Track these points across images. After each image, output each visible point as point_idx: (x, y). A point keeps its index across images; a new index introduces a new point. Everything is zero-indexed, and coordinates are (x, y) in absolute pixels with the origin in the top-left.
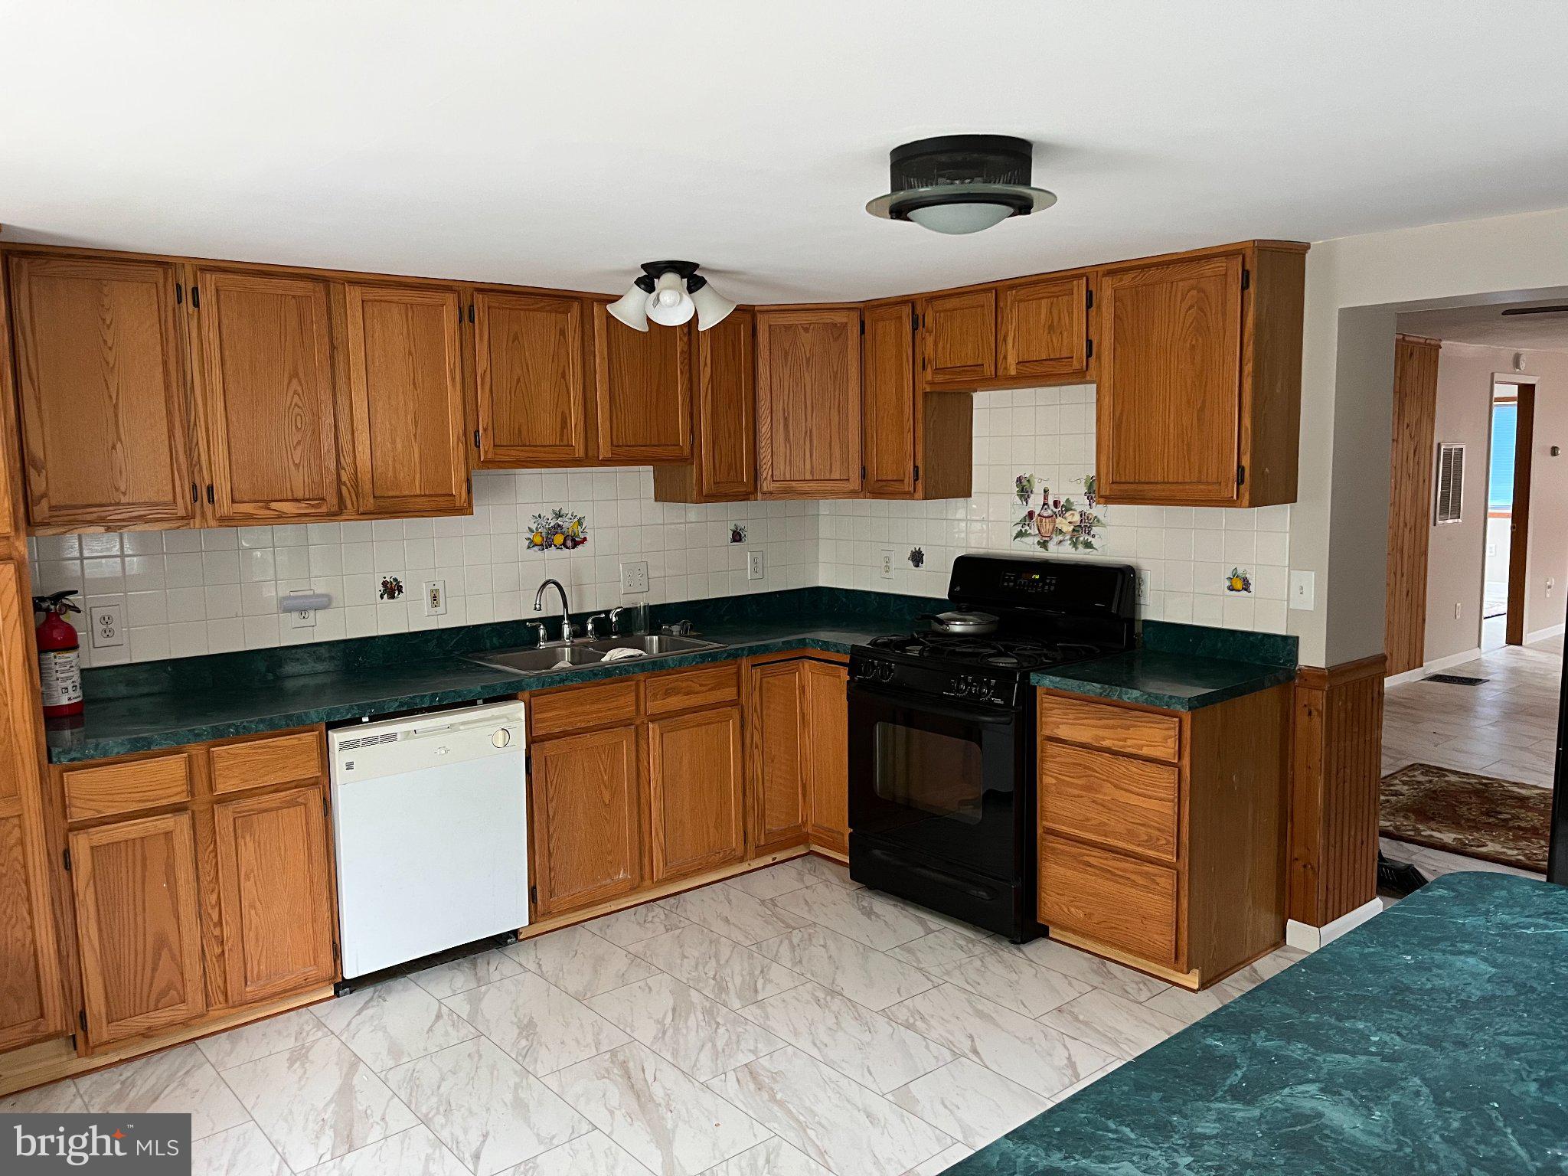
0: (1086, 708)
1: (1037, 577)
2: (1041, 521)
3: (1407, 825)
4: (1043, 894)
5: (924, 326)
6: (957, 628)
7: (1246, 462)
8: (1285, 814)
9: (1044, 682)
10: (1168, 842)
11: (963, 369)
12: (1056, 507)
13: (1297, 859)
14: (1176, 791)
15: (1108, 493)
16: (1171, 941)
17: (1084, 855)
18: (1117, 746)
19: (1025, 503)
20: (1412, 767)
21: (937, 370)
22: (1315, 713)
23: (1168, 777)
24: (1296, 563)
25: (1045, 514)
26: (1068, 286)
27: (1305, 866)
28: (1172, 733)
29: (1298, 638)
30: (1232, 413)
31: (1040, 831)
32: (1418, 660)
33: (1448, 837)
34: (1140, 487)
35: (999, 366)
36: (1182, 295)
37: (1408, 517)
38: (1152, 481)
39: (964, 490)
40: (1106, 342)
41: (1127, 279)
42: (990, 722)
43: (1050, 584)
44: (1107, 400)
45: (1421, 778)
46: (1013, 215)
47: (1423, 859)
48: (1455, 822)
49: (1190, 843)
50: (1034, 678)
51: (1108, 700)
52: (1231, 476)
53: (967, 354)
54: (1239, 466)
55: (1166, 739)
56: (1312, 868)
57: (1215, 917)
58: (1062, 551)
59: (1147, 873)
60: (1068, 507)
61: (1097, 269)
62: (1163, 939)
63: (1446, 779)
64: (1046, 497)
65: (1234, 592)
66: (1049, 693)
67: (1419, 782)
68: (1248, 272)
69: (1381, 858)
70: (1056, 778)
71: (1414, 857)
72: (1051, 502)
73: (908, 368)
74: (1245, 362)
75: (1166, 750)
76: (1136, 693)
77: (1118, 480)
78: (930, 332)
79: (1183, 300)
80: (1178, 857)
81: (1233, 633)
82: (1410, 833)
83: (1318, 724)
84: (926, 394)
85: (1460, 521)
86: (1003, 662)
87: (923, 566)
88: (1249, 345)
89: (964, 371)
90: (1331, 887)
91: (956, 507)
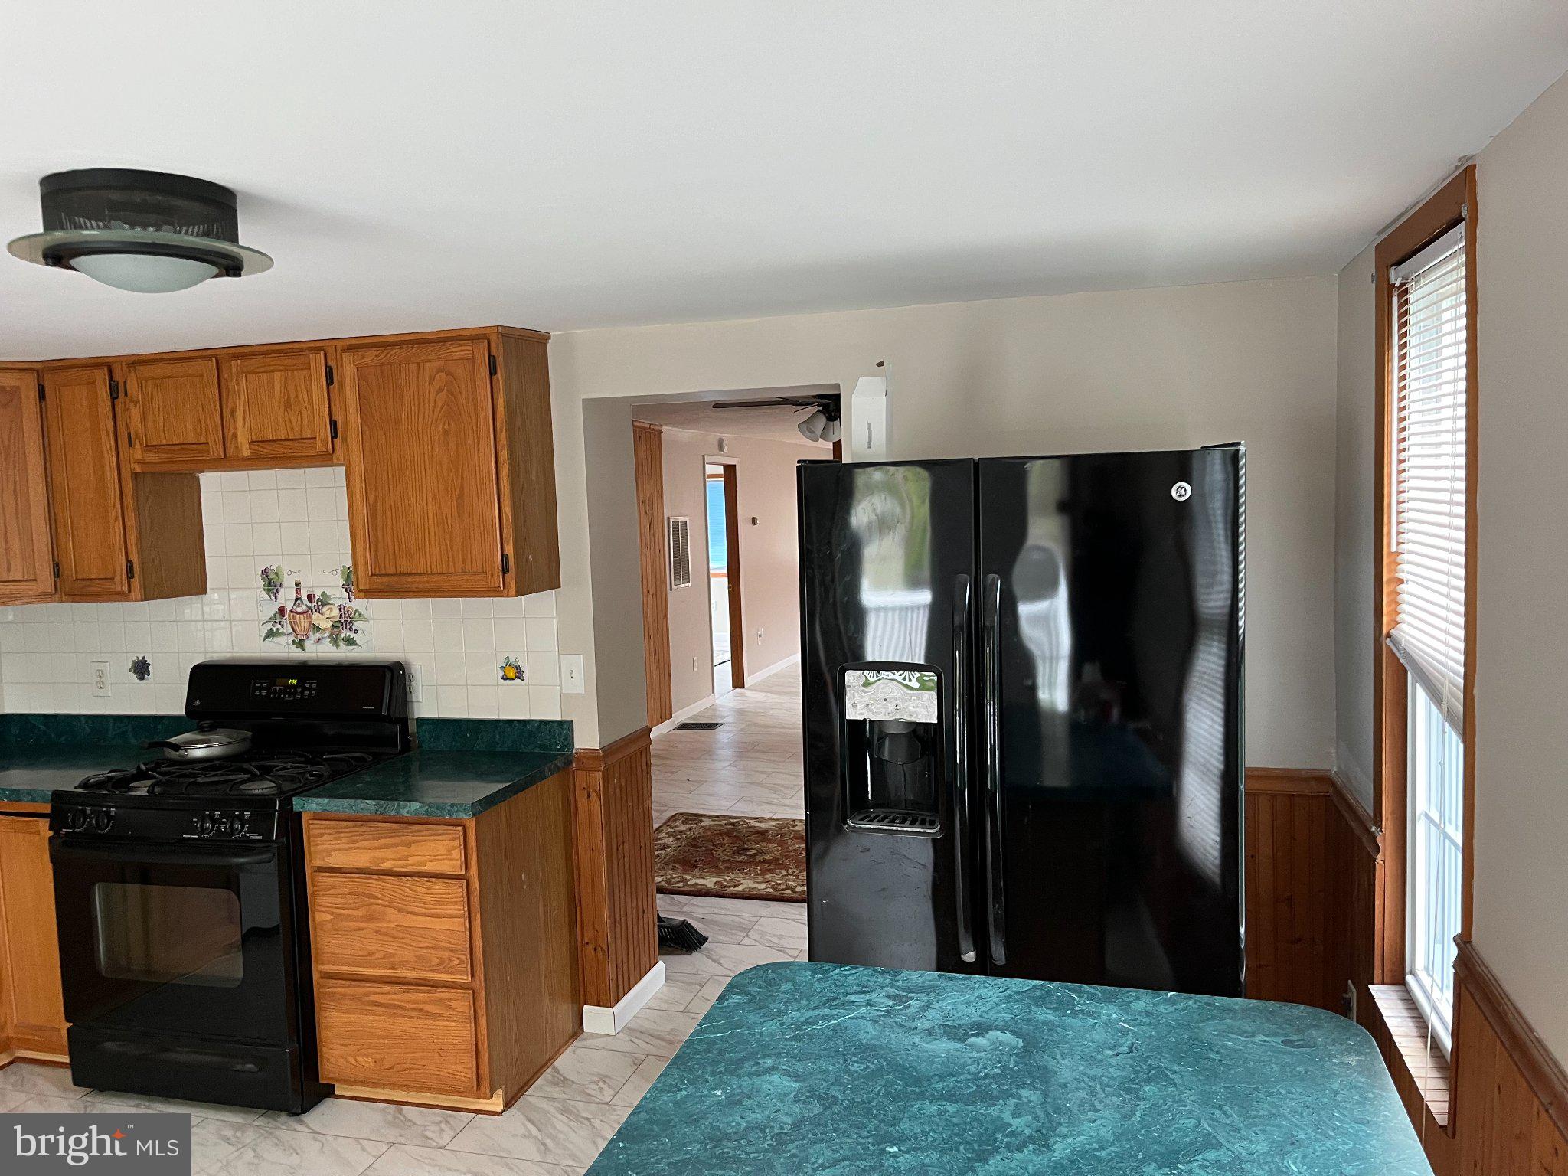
0: (362, 829)
1: (295, 682)
2: (294, 618)
3: (673, 876)
4: (325, 1050)
5: (126, 394)
6: (198, 752)
7: (510, 550)
8: (573, 901)
9: (309, 806)
10: (462, 962)
11: (184, 447)
12: (311, 602)
13: (587, 943)
14: (466, 906)
15: (367, 587)
16: (471, 1068)
17: (369, 994)
18: (398, 866)
19: (273, 598)
20: (674, 818)
21: (149, 447)
22: (593, 794)
23: (457, 890)
24: (564, 649)
25: (299, 610)
26: (303, 360)
27: (595, 949)
28: (456, 843)
29: (572, 721)
30: (492, 503)
31: (315, 976)
32: (668, 713)
33: (709, 882)
34: (404, 579)
35: (228, 445)
36: (430, 375)
37: (650, 586)
38: (415, 571)
39: (199, 587)
40: (351, 421)
41: (370, 356)
42: (247, 863)
43: (310, 689)
44: (359, 484)
45: (683, 828)
46: (216, 276)
47: (694, 909)
48: (712, 864)
49: (484, 956)
50: (297, 803)
51: (384, 817)
52: (496, 565)
53: (186, 431)
54: (503, 555)
55: (450, 850)
56: (602, 949)
57: (515, 1028)
58: (322, 651)
59: (440, 1000)
60: (324, 602)
61: (337, 342)
62: (462, 1068)
63: (703, 824)
64: (298, 591)
65: (508, 681)
66: (317, 817)
67: (681, 832)
68: (494, 357)
69: (660, 920)
70: (332, 913)
71: (685, 909)
72: (304, 597)
73: (108, 444)
74: (500, 448)
75: (452, 863)
76: (415, 806)
77: (377, 573)
78: (135, 403)
79: (430, 383)
80: (472, 976)
81: (510, 723)
82: (678, 885)
83: (597, 804)
84: (135, 475)
85: (690, 585)
86: (261, 788)
87: (150, 678)
88: (502, 432)
89: (183, 449)
90: (619, 963)
91: (189, 607)
